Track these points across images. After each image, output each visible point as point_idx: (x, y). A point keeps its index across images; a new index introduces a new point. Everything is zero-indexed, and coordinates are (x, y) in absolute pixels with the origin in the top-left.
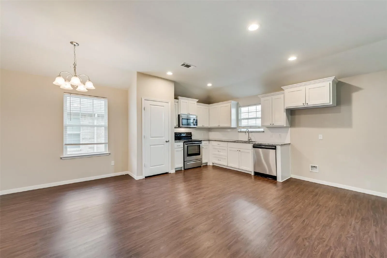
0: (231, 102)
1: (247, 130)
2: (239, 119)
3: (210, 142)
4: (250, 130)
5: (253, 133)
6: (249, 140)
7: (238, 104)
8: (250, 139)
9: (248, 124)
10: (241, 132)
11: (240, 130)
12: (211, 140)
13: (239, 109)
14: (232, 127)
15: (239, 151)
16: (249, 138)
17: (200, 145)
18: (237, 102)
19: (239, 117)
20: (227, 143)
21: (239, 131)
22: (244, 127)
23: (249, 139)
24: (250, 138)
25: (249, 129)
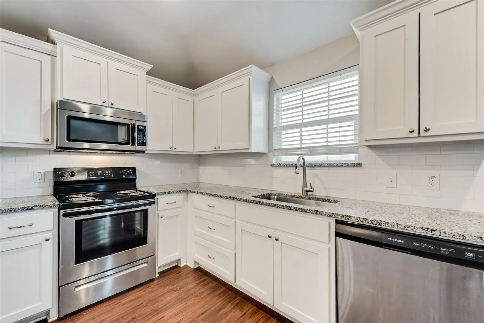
0: (250, 73)
1: (301, 160)
2: (275, 126)
3: (190, 195)
4: (309, 159)
5: (318, 171)
6: (307, 191)
7: (271, 82)
8: (308, 189)
9: (301, 140)
10: (279, 165)
11: (277, 159)
12: (190, 191)
13: (275, 96)
14: (254, 149)
15: (273, 239)
16: (306, 186)
17: (147, 210)
18: (270, 76)
19: (275, 123)
20: (234, 202)
21: (274, 162)
22: (288, 152)
23: (306, 189)
24: (308, 186)
25: (305, 157)
